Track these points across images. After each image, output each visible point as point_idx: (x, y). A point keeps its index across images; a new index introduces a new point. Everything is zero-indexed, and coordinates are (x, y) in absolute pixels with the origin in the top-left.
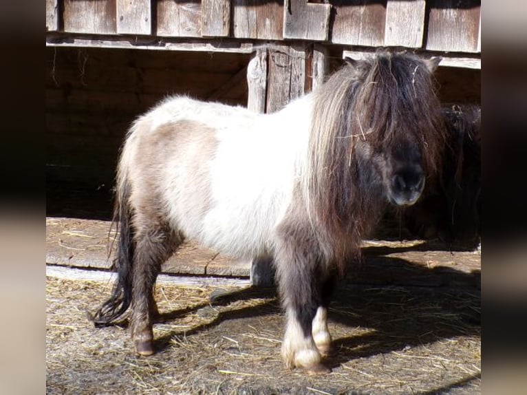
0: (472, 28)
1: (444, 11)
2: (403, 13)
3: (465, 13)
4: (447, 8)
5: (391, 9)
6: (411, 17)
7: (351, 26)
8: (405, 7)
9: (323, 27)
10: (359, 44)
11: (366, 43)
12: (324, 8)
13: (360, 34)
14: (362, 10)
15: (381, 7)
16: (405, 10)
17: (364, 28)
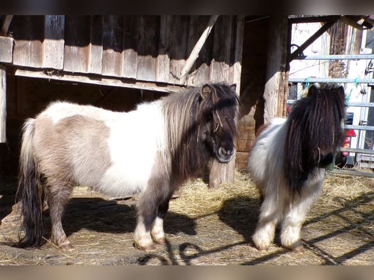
0: (84, 59)
1: (71, 47)
2: (53, 47)
3: (82, 49)
4: (73, 46)
5: (46, 44)
6: (57, 50)
7: (24, 53)
8: (54, 43)
9: (10, 53)
10: (29, 66)
11: (32, 65)
12: (10, 40)
13: (29, 59)
14: (30, 43)
15: (40, 42)
16: (54, 45)
17: (31, 55)
